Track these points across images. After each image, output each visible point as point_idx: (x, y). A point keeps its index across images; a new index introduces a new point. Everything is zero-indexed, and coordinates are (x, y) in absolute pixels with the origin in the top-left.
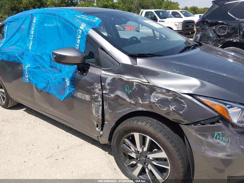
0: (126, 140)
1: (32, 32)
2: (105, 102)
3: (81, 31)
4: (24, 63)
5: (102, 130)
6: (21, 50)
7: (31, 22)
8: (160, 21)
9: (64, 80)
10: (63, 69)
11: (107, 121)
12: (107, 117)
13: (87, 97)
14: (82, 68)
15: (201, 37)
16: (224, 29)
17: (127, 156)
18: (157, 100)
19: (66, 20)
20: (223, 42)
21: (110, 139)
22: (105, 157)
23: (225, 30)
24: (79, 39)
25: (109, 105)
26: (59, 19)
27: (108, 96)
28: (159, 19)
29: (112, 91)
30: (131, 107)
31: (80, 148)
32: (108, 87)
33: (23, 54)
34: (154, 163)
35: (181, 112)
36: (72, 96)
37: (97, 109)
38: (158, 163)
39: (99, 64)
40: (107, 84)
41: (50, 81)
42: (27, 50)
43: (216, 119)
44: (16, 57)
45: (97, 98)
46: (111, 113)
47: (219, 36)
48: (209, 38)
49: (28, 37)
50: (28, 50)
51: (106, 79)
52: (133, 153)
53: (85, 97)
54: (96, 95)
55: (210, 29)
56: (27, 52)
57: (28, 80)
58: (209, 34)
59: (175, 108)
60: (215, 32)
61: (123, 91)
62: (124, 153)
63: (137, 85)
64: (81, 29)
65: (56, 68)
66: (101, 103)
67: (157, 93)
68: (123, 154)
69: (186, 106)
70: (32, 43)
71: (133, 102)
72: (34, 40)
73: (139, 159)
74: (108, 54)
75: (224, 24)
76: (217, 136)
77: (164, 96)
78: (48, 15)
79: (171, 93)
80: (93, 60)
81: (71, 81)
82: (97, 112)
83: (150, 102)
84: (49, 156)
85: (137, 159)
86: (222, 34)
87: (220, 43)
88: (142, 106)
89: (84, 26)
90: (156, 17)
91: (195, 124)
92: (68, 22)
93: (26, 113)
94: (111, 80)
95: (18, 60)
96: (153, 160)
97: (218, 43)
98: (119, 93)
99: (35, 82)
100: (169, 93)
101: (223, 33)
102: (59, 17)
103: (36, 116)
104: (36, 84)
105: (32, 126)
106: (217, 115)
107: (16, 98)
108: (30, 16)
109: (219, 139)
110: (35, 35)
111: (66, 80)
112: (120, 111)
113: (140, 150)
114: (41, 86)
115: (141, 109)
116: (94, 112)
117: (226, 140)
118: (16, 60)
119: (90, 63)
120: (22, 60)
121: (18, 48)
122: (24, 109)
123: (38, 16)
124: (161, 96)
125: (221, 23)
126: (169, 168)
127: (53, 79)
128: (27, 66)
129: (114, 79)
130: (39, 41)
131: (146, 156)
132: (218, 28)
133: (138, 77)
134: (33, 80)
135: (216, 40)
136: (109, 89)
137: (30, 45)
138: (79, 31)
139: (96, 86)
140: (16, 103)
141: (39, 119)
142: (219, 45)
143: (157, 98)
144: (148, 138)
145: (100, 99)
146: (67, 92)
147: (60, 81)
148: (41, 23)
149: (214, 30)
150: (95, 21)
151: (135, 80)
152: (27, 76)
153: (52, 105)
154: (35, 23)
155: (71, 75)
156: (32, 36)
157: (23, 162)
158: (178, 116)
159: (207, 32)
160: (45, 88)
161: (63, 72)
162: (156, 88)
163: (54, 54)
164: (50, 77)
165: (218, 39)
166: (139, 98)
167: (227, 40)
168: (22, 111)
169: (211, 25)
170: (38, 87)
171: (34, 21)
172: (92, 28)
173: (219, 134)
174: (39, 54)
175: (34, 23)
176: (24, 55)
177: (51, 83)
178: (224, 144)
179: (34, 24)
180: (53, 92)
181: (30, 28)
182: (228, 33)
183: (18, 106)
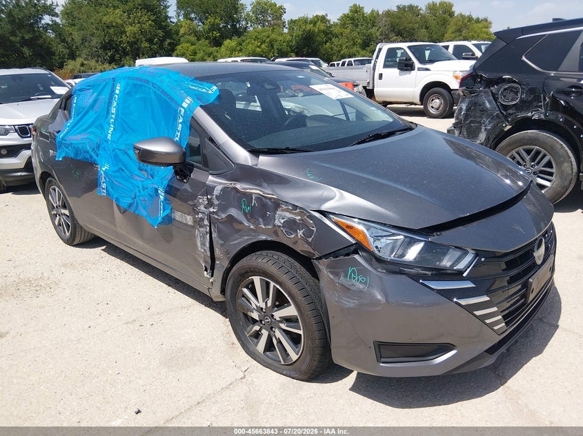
0: (245, 290)
1: (113, 110)
2: (212, 227)
3: (183, 110)
4: (99, 163)
5: (212, 276)
6: (96, 140)
7: (113, 91)
8: (419, 69)
9: (156, 190)
10: (156, 174)
11: (219, 259)
12: (217, 252)
13: (189, 220)
14: (181, 171)
15: (468, 109)
16: (512, 91)
17: (250, 320)
18: (282, 221)
19: (163, 91)
20: (512, 120)
21: (223, 291)
22: (222, 325)
23: (516, 93)
24: (181, 123)
25: (219, 232)
26: (154, 89)
27: (216, 217)
28: (417, 64)
29: (223, 208)
30: (251, 235)
31: (185, 311)
32: (216, 202)
33: (98, 147)
34: (283, 326)
35: (310, 240)
36: (169, 220)
37: (204, 238)
38: (287, 326)
39: (207, 165)
40: (214, 196)
41: (138, 194)
42: (105, 141)
43: (353, 248)
44: (88, 152)
45: (202, 219)
46: (222, 245)
47: (506, 108)
48: (484, 110)
49: (107, 117)
50: (107, 141)
51: (213, 188)
52: (254, 311)
53: (186, 219)
54: (200, 215)
55: (485, 92)
56: (105, 144)
57: (105, 191)
58: (484, 103)
59: (303, 233)
60: (496, 99)
61: (240, 208)
62: (243, 313)
63: (257, 199)
64: (184, 108)
65: (146, 171)
66: (208, 228)
67: (283, 210)
68: (242, 315)
69: (314, 229)
70: (112, 129)
71: (252, 227)
72: (117, 123)
73: (263, 322)
74: (219, 149)
75: (515, 82)
76: (351, 275)
77: (292, 216)
78: (138, 83)
79: (298, 211)
80: (198, 158)
81: (166, 192)
82: (203, 244)
83: (274, 226)
84: (131, 320)
85: (261, 321)
86: (511, 103)
87: (508, 121)
88: (264, 232)
89: (189, 102)
90: (410, 59)
91: (326, 256)
92: (166, 94)
93: (105, 254)
94: (221, 190)
95: (91, 157)
96: (281, 322)
97: (503, 122)
98: (233, 212)
99: (115, 196)
100: (296, 210)
101: (513, 100)
102: (153, 86)
103: (122, 260)
104: (117, 200)
105: (113, 276)
106: (354, 242)
107: (89, 226)
108: (111, 82)
109: (354, 278)
110: (117, 116)
111: (159, 192)
112: (236, 242)
113: (263, 305)
114: (125, 202)
115: (263, 238)
116: (199, 244)
117: (363, 280)
118: (88, 157)
119: (195, 164)
120: (97, 159)
121: (91, 137)
122: (103, 248)
123: (123, 82)
124: (288, 215)
125: (509, 78)
126: (301, 332)
127: (142, 190)
128: (104, 168)
129: (225, 190)
130: (124, 126)
131: (273, 316)
132: (502, 90)
133: (260, 185)
134: (113, 192)
135: (497, 116)
136: (219, 205)
137: (110, 132)
138: (180, 111)
139: (201, 201)
140: (89, 236)
141: (126, 264)
142: (504, 125)
143: (283, 219)
144: (272, 284)
145: (206, 222)
146: (162, 214)
147: (152, 194)
148: (128, 93)
149: (493, 95)
150: (210, 92)
151: (255, 191)
152: (104, 186)
153: (141, 235)
154: (118, 95)
155: (166, 183)
156: (113, 116)
157: (86, 327)
158: (307, 246)
159: (479, 100)
160: (130, 205)
161: (155, 178)
162: (281, 202)
163: (135, 148)
164: (138, 187)
165: (502, 113)
166: (261, 220)
167: (521, 115)
168: (98, 251)
169: (489, 83)
170: (120, 204)
171: (117, 92)
172: (201, 106)
173: (353, 271)
174: (123, 147)
175: (116, 94)
176: (100, 149)
177: (139, 196)
178: (361, 286)
179: (116, 96)
180: (143, 212)
181: (110, 103)
182: (521, 100)
183: (93, 241)
